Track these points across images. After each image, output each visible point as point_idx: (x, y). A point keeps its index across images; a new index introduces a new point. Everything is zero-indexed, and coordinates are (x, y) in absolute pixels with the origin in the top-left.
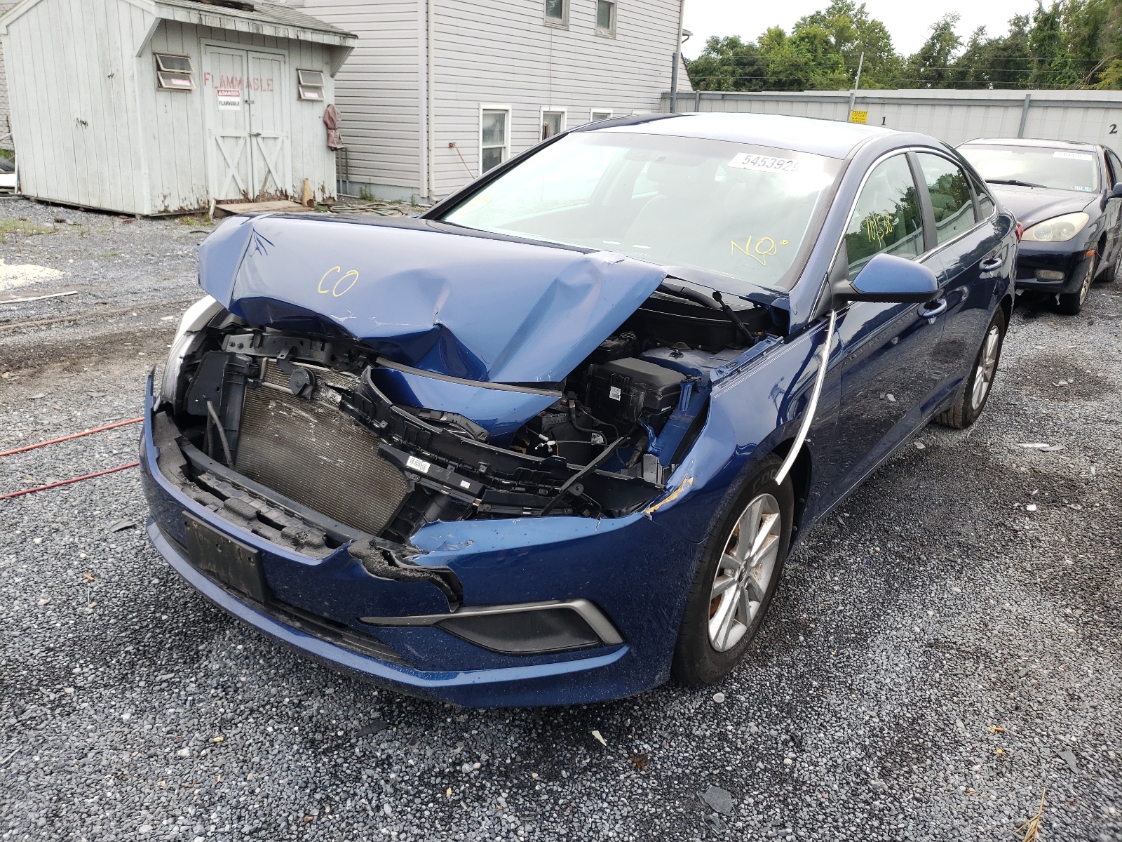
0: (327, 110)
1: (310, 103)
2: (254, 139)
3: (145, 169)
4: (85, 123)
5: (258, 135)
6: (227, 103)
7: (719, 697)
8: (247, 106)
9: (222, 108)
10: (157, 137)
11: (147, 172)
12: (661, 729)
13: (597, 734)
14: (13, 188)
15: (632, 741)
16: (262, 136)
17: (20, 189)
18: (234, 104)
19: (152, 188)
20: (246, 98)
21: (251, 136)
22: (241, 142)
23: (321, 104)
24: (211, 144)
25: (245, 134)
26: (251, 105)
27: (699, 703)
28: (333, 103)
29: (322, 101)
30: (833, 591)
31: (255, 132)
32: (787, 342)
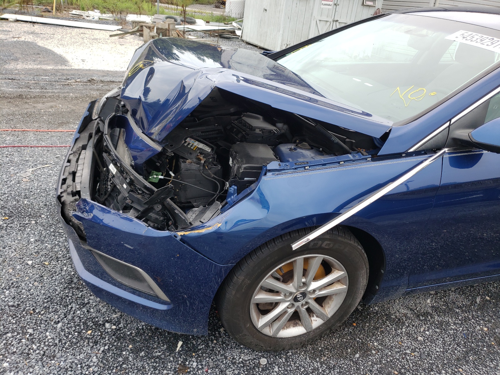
0: (376, 11)
1: (368, 7)
2: (335, 23)
3: (281, 32)
4: (266, 10)
5: (337, 21)
6: (325, 5)
7: (264, 361)
8: (335, 6)
9: (322, 6)
10: (290, 18)
11: (282, 33)
12: (212, 360)
13: (180, 343)
14: (239, 36)
15: (192, 357)
16: (339, 21)
17: (242, 36)
18: (329, 5)
19: (283, 40)
20: (336, 3)
21: (333, 21)
22: (328, 23)
23: (374, 8)
24: (313, 24)
25: (331, 20)
26: (337, 6)
27: (249, 358)
28: (380, 7)
29: (375, 6)
30: (416, 340)
31: (336, 19)
32: (373, 160)
